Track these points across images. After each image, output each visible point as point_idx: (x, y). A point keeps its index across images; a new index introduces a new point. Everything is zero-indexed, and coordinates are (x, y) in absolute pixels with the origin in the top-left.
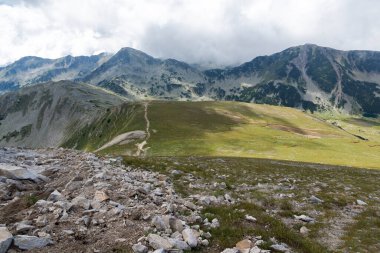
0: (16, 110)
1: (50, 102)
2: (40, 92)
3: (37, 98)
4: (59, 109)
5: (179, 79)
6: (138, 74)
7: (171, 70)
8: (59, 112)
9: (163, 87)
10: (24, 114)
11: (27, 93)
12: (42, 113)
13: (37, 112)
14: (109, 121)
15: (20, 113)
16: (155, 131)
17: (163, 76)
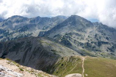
0: (13, 51)
1: (31, 48)
2: (26, 42)
3: (24, 45)
4: (34, 53)
5: (107, 38)
6: (80, 33)
7: (102, 32)
8: (35, 55)
9: (95, 43)
10: (17, 53)
11: (20, 42)
12: (26, 54)
13: (23, 53)
14: (62, 65)
15: (15, 53)
16: (86, 75)
17: (96, 36)
